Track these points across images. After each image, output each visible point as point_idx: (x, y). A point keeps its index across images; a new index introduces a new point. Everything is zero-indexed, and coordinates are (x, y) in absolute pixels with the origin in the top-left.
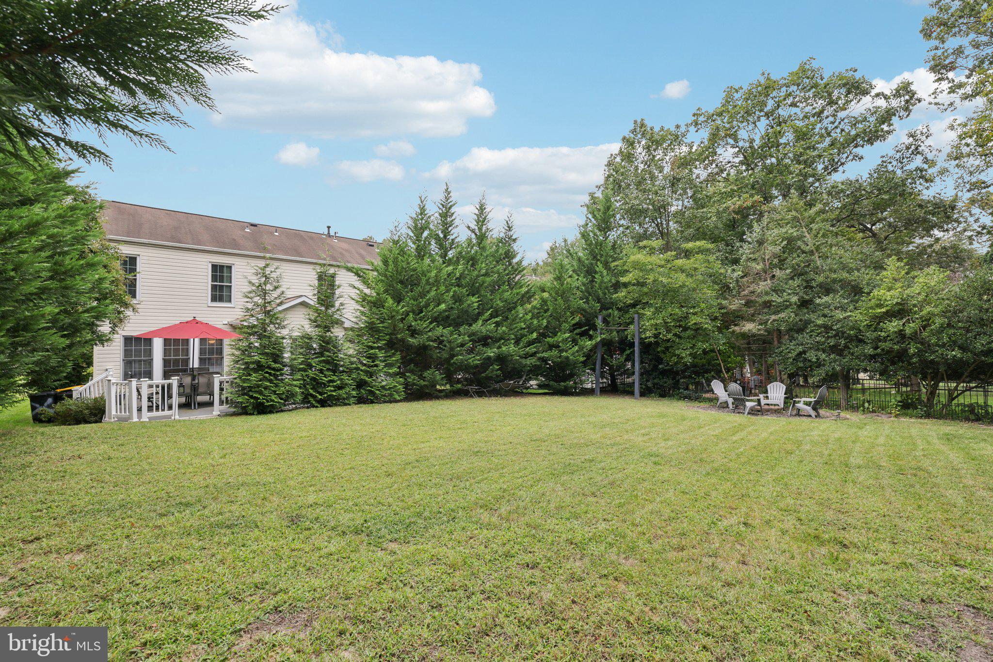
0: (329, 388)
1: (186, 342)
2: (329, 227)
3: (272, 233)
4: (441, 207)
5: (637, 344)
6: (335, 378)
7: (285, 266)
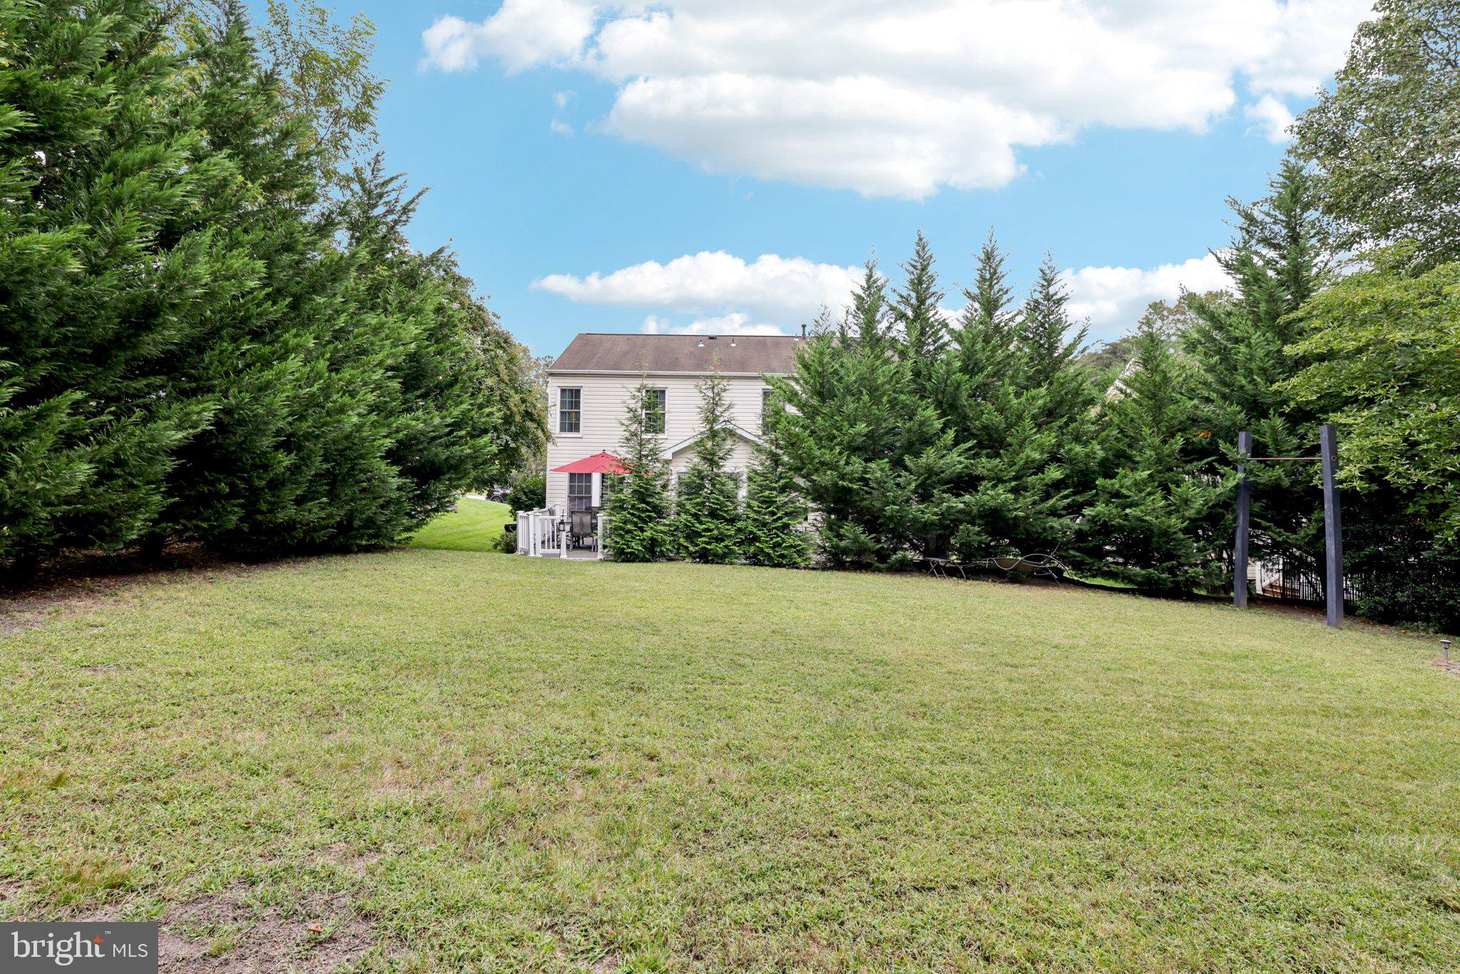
0: (703, 539)
1: (589, 476)
2: (804, 326)
3: (728, 345)
4: (911, 269)
5: (1328, 494)
6: (712, 526)
7: (735, 385)
